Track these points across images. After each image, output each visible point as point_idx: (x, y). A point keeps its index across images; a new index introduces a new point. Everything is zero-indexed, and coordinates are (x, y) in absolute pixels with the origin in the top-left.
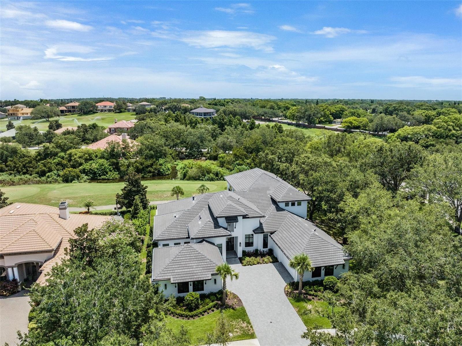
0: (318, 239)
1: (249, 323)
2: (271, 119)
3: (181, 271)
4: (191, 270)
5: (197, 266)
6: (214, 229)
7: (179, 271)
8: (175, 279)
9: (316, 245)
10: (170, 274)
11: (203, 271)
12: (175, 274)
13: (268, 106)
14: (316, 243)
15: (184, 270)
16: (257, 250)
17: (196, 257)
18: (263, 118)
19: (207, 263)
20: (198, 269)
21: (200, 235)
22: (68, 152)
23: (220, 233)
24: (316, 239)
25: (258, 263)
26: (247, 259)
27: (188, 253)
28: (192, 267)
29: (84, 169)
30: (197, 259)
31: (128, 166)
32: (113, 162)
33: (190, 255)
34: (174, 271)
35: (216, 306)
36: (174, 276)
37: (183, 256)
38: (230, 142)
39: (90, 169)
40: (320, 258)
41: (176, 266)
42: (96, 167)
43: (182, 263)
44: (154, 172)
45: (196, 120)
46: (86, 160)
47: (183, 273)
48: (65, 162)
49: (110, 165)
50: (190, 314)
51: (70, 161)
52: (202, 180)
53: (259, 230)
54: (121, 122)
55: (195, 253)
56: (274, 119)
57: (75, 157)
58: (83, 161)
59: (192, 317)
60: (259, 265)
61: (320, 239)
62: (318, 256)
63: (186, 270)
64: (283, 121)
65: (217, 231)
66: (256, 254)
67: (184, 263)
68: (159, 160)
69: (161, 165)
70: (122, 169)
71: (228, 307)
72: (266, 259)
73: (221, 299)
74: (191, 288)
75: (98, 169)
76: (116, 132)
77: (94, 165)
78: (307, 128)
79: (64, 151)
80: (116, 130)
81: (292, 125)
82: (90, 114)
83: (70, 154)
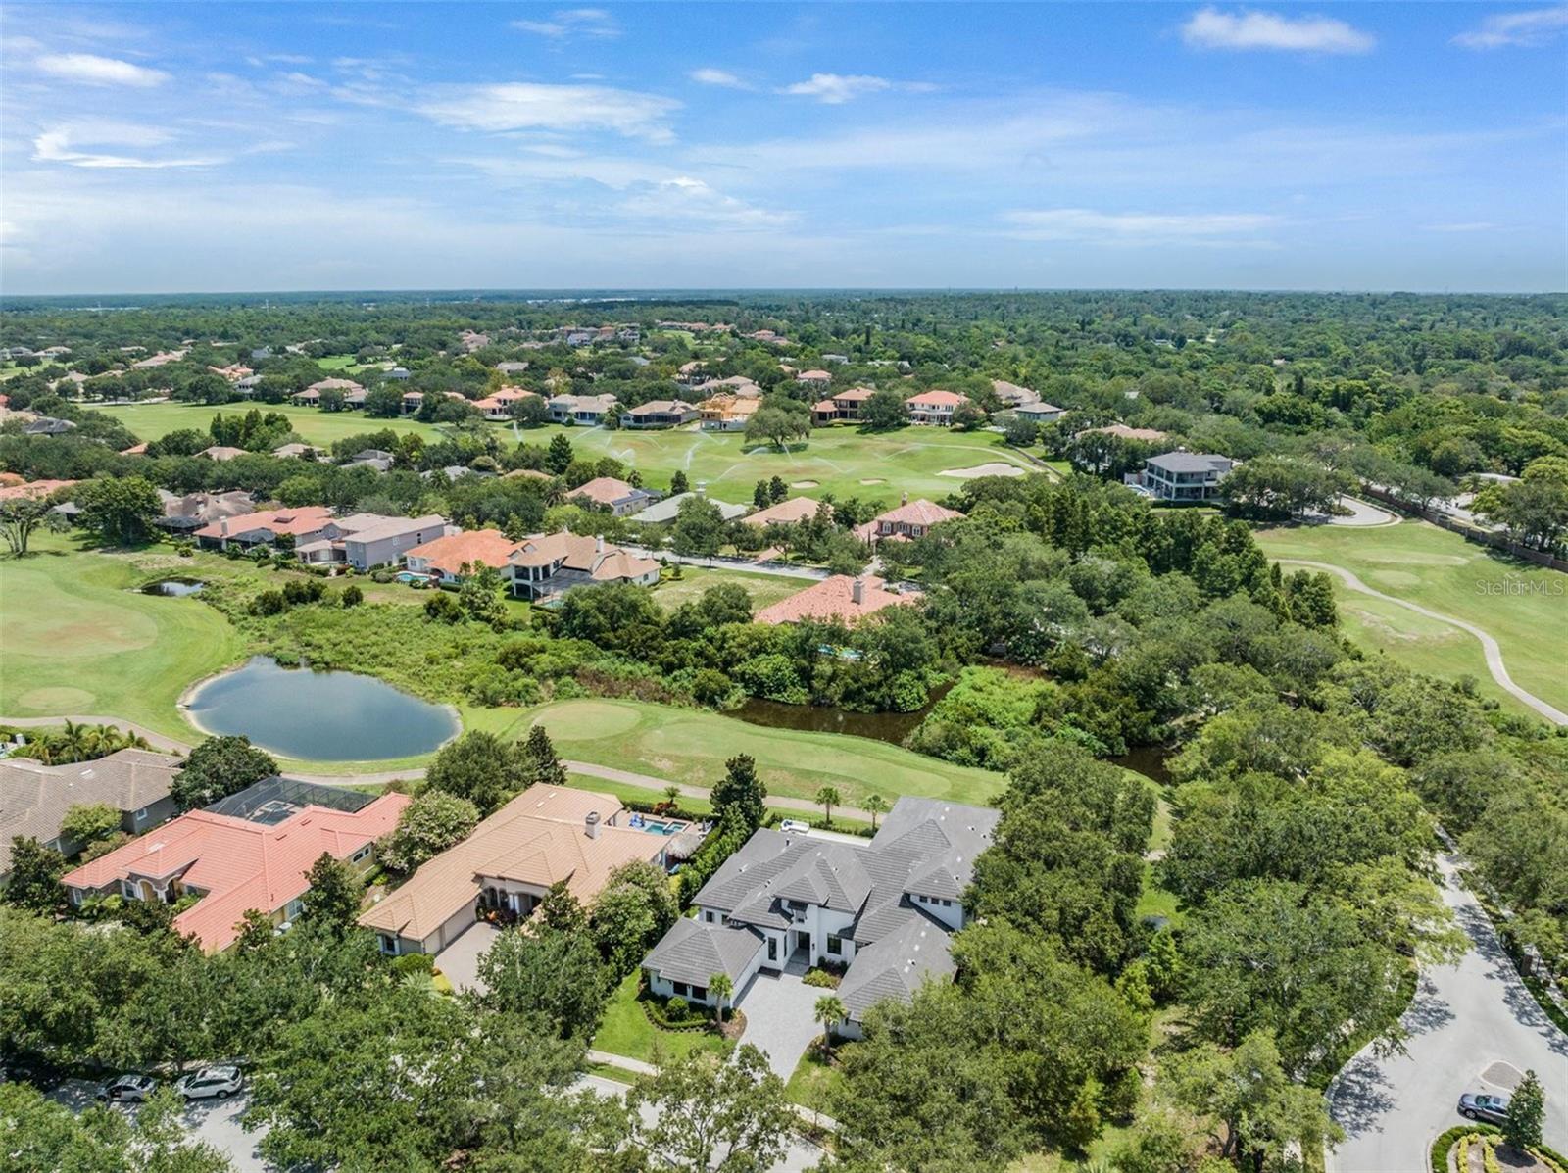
0: (895, 980)
3: (678, 964)
4: (691, 967)
5: (700, 965)
6: (767, 912)
7: (675, 964)
8: (666, 973)
9: (883, 989)
10: (663, 965)
11: (704, 974)
12: (669, 966)
14: (886, 986)
17: (706, 952)
19: (715, 965)
20: (700, 969)
21: (744, 917)
22: (723, 628)
23: (773, 920)
24: (891, 979)
25: (827, 985)
28: (693, 964)
29: (743, 673)
30: (706, 955)
31: (832, 679)
32: (801, 665)
33: (699, 946)
34: (669, 963)
35: (706, 1027)
36: (666, 969)
37: (690, 944)
39: (755, 674)
41: (676, 956)
44: (879, 703)
46: (754, 653)
47: (679, 968)
49: (795, 671)
53: (849, 932)
54: (912, 505)
58: (746, 654)
59: (668, 1028)
60: (826, 989)
63: (684, 966)
65: (770, 917)
67: (687, 955)
68: (899, 673)
69: (902, 686)
71: (721, 1033)
74: (688, 991)
75: (768, 677)
76: (893, 533)
77: (763, 666)
78: (1524, 565)
79: (718, 624)
80: (895, 527)
81: (1480, 543)
82: (888, 431)
83: (724, 634)
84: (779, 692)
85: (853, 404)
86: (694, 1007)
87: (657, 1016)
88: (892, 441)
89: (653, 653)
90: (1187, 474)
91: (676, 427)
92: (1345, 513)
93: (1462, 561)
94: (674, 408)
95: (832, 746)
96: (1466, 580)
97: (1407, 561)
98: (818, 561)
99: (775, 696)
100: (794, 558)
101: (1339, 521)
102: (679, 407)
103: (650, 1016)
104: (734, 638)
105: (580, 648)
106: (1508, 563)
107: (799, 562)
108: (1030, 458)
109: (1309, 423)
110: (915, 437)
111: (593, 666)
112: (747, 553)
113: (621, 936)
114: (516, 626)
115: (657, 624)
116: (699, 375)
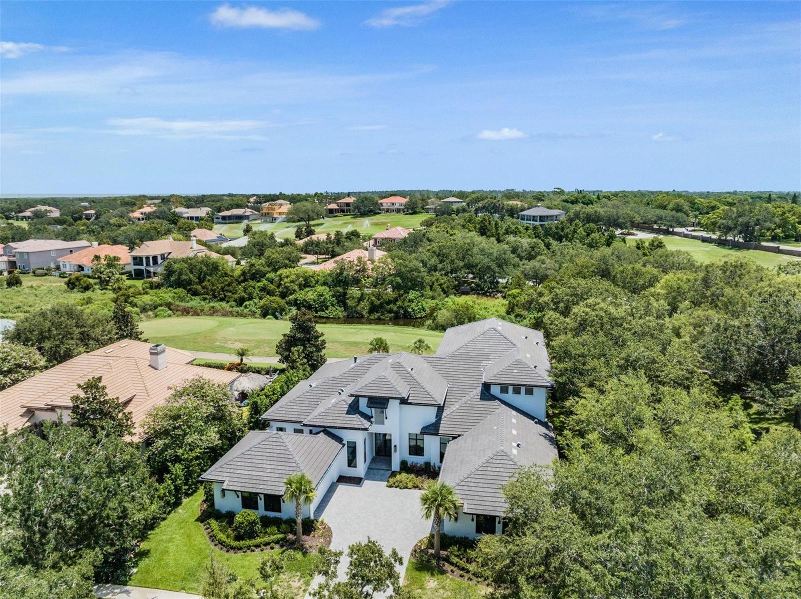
0: (506, 462)
2: (671, 230)
3: (246, 472)
4: (261, 474)
5: (272, 471)
6: (344, 415)
7: (243, 472)
8: (231, 483)
9: (496, 473)
10: (228, 475)
11: (277, 480)
12: (235, 475)
13: (671, 206)
14: (498, 470)
15: (250, 473)
16: (428, 464)
17: (279, 455)
18: (655, 226)
19: (291, 469)
20: (272, 475)
21: (318, 420)
22: (278, 273)
23: (352, 422)
24: (502, 462)
25: (413, 487)
26: (402, 476)
27: (271, 447)
28: (264, 470)
29: (296, 300)
30: (279, 459)
31: (361, 299)
32: (338, 292)
33: (271, 451)
34: (235, 471)
35: (284, 543)
36: (232, 479)
37: (260, 450)
38: (546, 269)
39: (304, 300)
40: (490, 499)
41: (243, 464)
42: (312, 297)
43: (254, 461)
44: (397, 313)
45: (516, 228)
46: (302, 287)
47: (246, 477)
48: (272, 287)
49: (333, 296)
51: (279, 285)
53: (432, 429)
54: (393, 229)
55: (282, 448)
56: (677, 230)
57: (286, 280)
58: (296, 288)
61: (511, 462)
62: (488, 494)
63: (254, 473)
64: (694, 233)
65: (348, 419)
67: (257, 461)
68: (408, 293)
69: (411, 301)
70: (350, 303)
71: (299, 548)
74: (261, 504)
75: (314, 301)
77: (310, 294)
79: (275, 270)
81: (711, 242)
82: (369, 216)
83: (280, 276)
84: (323, 311)
85: (348, 204)
86: (266, 522)
87: (222, 536)
88: (372, 220)
89: (230, 294)
90: (544, 217)
91: (246, 221)
92: (633, 235)
93: (707, 250)
94: (245, 212)
99: (320, 313)
102: (248, 212)
103: (213, 537)
104: (287, 277)
106: (730, 249)
110: (385, 218)
111: (184, 305)
113: (180, 451)
115: (231, 276)
116: (259, 203)
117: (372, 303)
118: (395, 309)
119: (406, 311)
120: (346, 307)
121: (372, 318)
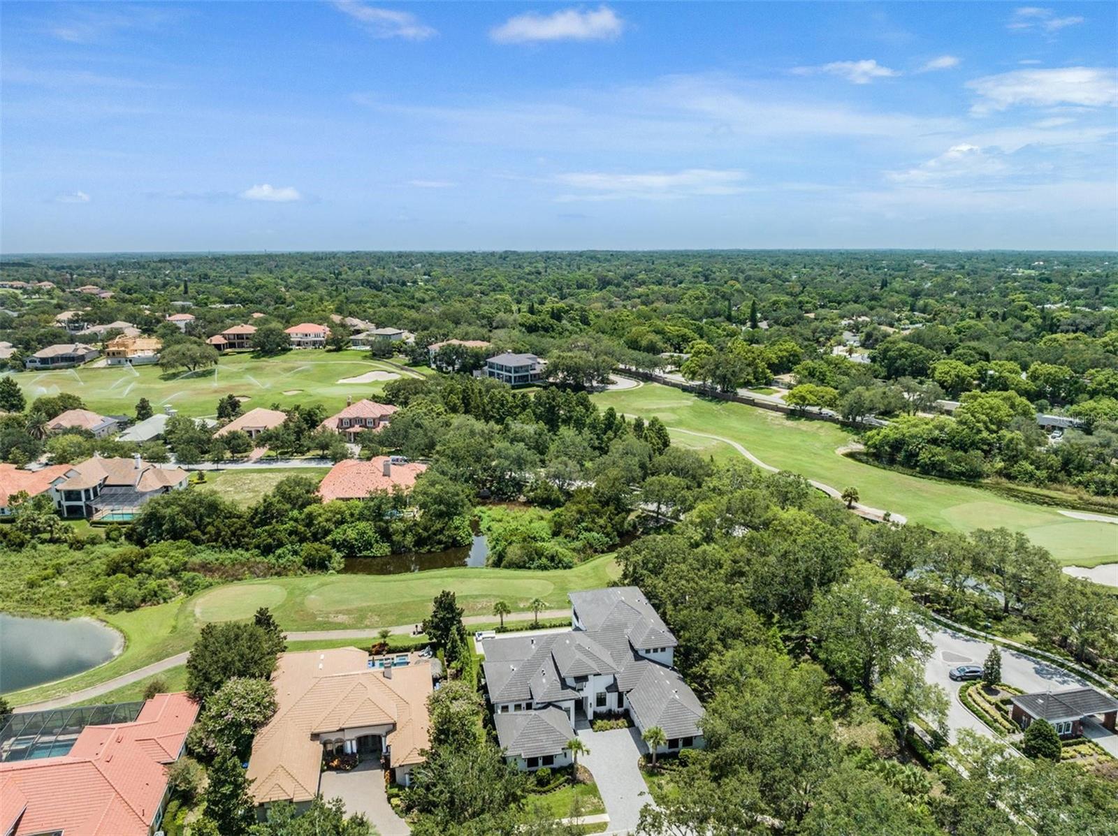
0: (677, 705)
1: (600, 798)
3: (530, 745)
4: (541, 744)
6: (561, 691)
7: (528, 745)
8: (524, 754)
9: (674, 713)
10: (520, 749)
11: (552, 745)
14: (674, 711)
15: (534, 744)
16: (610, 710)
17: (544, 729)
19: (557, 736)
20: (548, 742)
21: (545, 699)
22: (306, 510)
23: (568, 695)
24: (675, 705)
25: (611, 728)
26: (599, 723)
27: (536, 724)
28: (539, 741)
31: (405, 533)
32: (380, 527)
35: (567, 781)
36: (523, 751)
37: (530, 727)
39: (344, 540)
40: (677, 729)
42: (353, 535)
43: (530, 737)
46: (337, 524)
47: (533, 748)
49: (376, 532)
50: (542, 789)
51: (309, 525)
52: (529, 568)
57: (320, 519)
58: (333, 527)
59: (544, 792)
60: (613, 731)
61: (679, 705)
62: (674, 726)
63: (536, 744)
65: (564, 693)
66: (610, 715)
67: (533, 735)
68: (453, 520)
69: (457, 528)
70: (396, 539)
71: (579, 782)
72: (622, 722)
73: (571, 774)
74: (540, 762)
75: (356, 540)
76: (352, 426)
77: (348, 533)
78: (719, 401)
79: (300, 507)
80: (352, 422)
81: (691, 392)
82: (276, 354)
83: (309, 514)
84: (368, 550)
85: (240, 336)
86: (551, 772)
87: (531, 787)
88: (285, 362)
89: (246, 540)
90: (518, 367)
91: (82, 366)
92: (613, 383)
93: (690, 403)
94: (76, 350)
95: (451, 577)
96: (699, 414)
97: (663, 406)
98: (303, 453)
99: (365, 553)
100: (281, 454)
101: (611, 387)
102: (81, 349)
104: (318, 516)
105: (179, 548)
106: (710, 401)
107: (287, 456)
108: (397, 366)
109: (553, 331)
110: (300, 358)
111: (197, 559)
112: (239, 455)
114: (93, 542)
115: (239, 517)
116: (75, 323)
117: (419, 535)
118: (444, 539)
119: (455, 539)
120: (392, 543)
121: (423, 551)
